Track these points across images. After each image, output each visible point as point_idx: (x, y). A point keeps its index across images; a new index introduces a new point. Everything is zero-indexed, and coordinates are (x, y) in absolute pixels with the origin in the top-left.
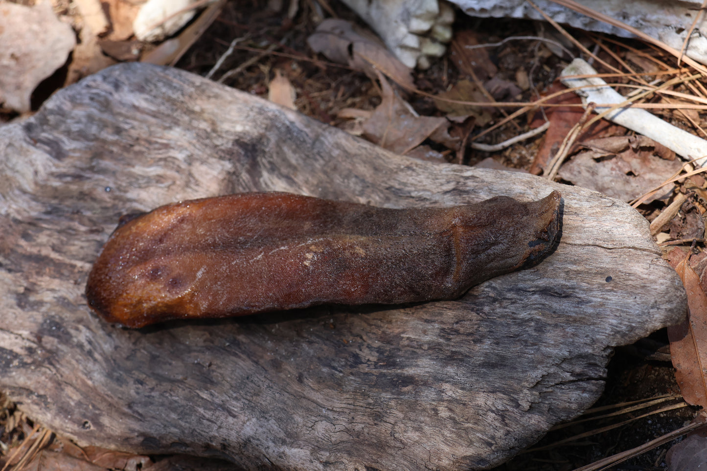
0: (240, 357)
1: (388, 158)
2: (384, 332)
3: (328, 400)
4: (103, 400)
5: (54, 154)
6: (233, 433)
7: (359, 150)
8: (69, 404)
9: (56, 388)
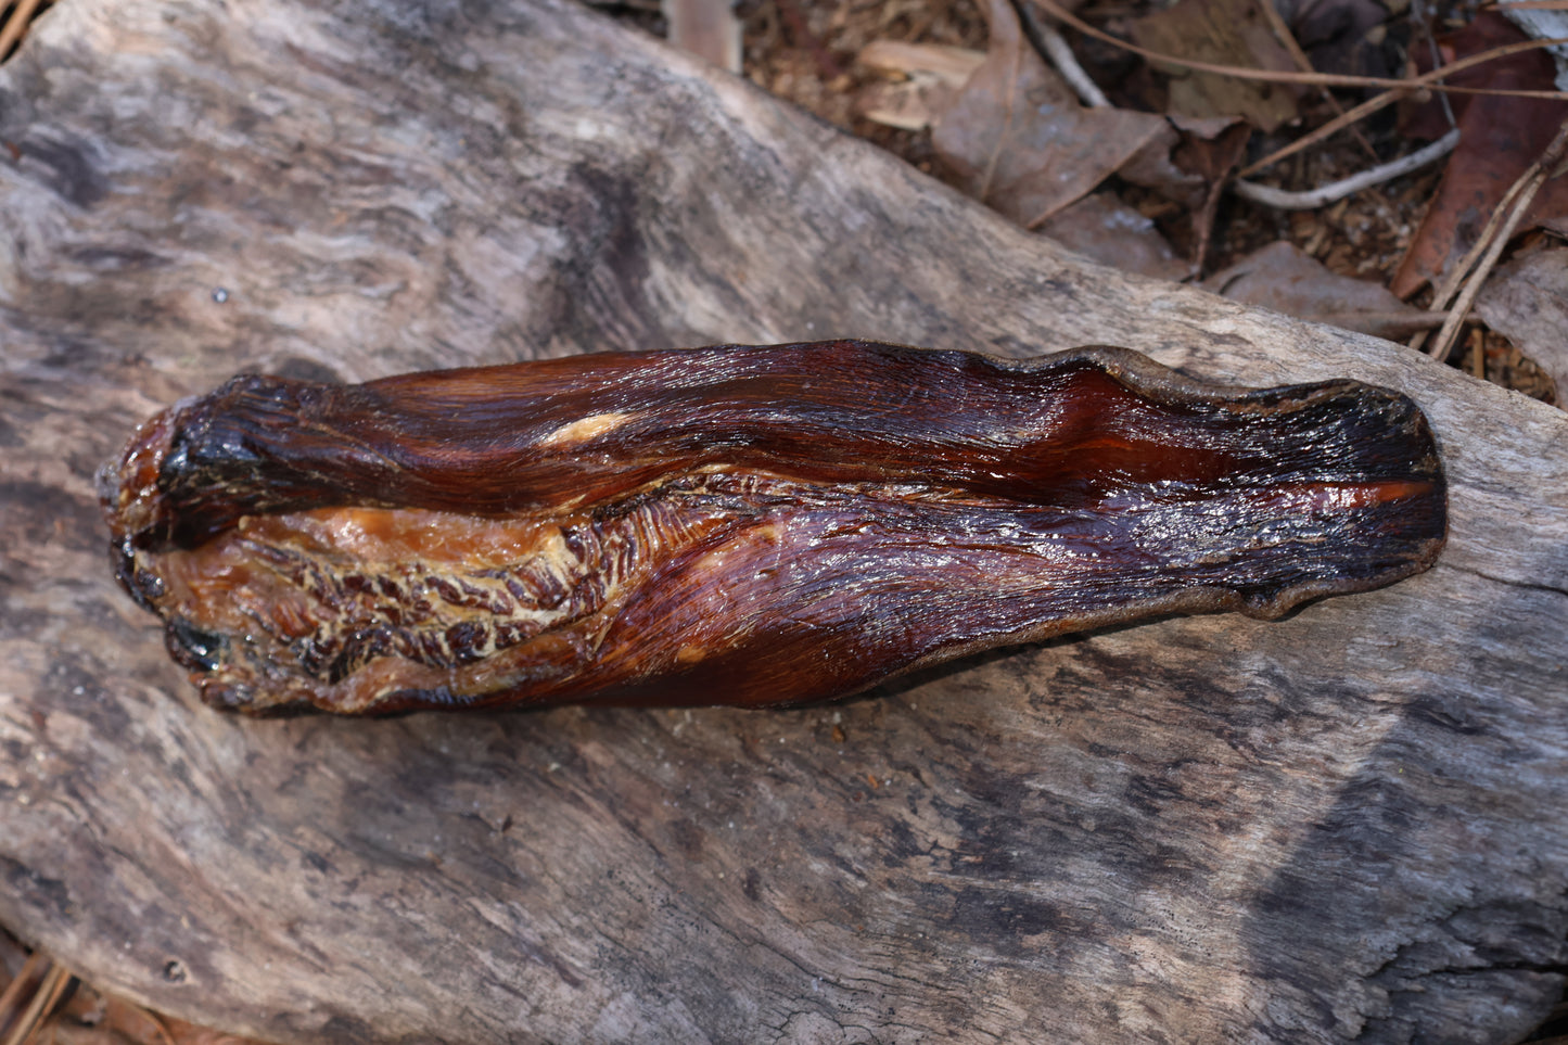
0: (588, 809)
1: (1001, 245)
2: (977, 767)
3: (825, 954)
4: (220, 905)
5: (68, 187)
6: (572, 1028)
7: (921, 213)
8: (125, 912)
9: (91, 865)
